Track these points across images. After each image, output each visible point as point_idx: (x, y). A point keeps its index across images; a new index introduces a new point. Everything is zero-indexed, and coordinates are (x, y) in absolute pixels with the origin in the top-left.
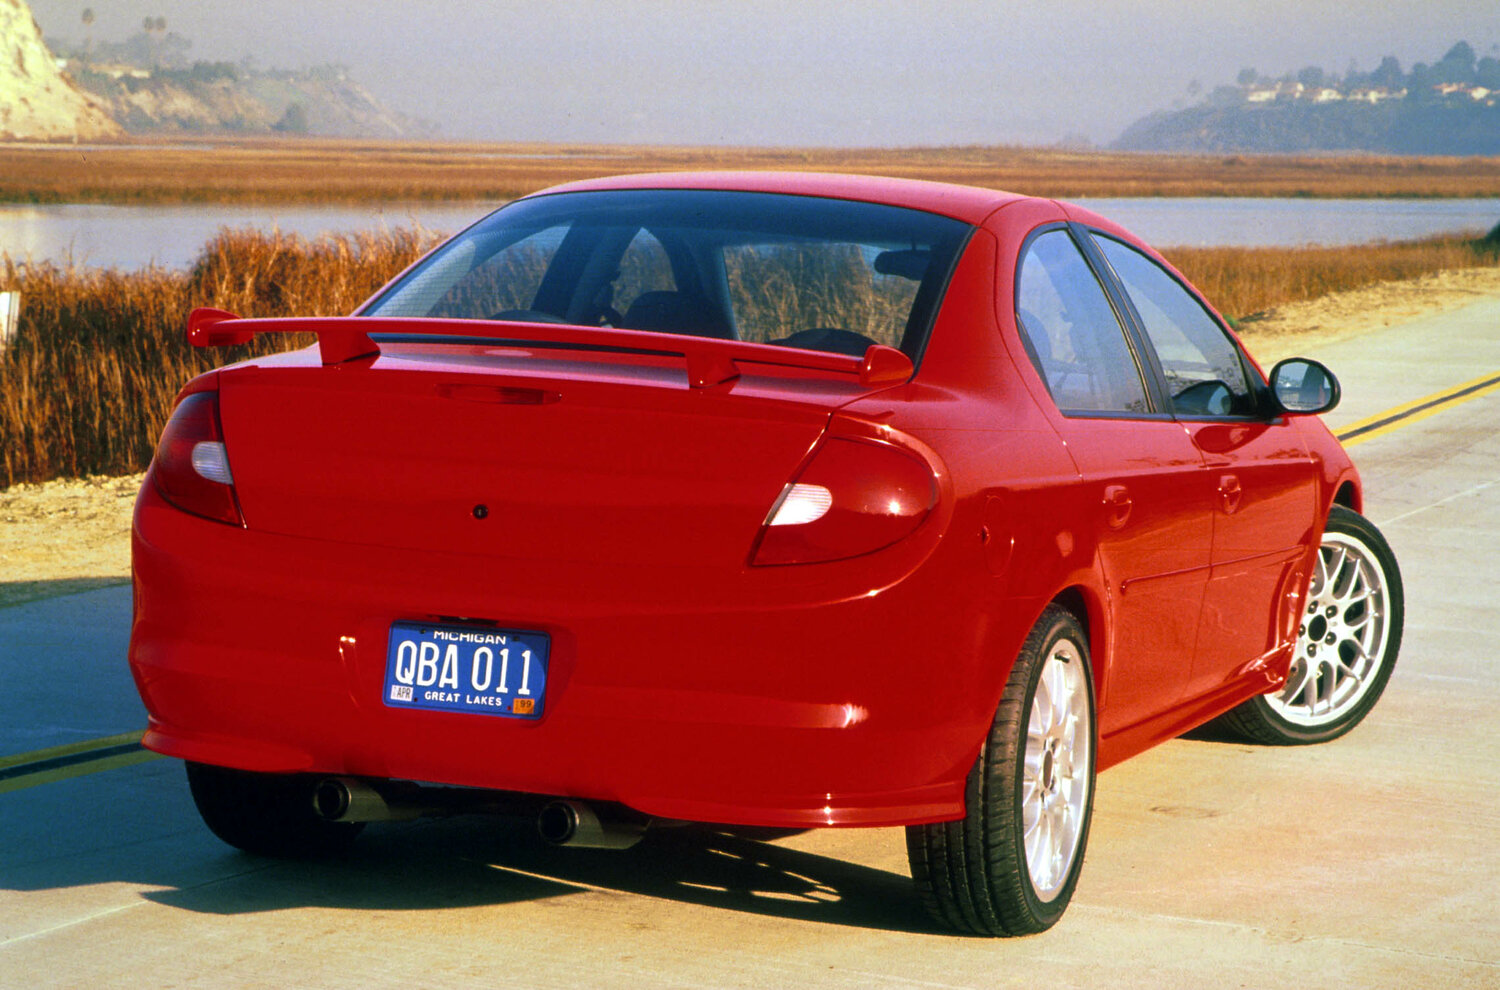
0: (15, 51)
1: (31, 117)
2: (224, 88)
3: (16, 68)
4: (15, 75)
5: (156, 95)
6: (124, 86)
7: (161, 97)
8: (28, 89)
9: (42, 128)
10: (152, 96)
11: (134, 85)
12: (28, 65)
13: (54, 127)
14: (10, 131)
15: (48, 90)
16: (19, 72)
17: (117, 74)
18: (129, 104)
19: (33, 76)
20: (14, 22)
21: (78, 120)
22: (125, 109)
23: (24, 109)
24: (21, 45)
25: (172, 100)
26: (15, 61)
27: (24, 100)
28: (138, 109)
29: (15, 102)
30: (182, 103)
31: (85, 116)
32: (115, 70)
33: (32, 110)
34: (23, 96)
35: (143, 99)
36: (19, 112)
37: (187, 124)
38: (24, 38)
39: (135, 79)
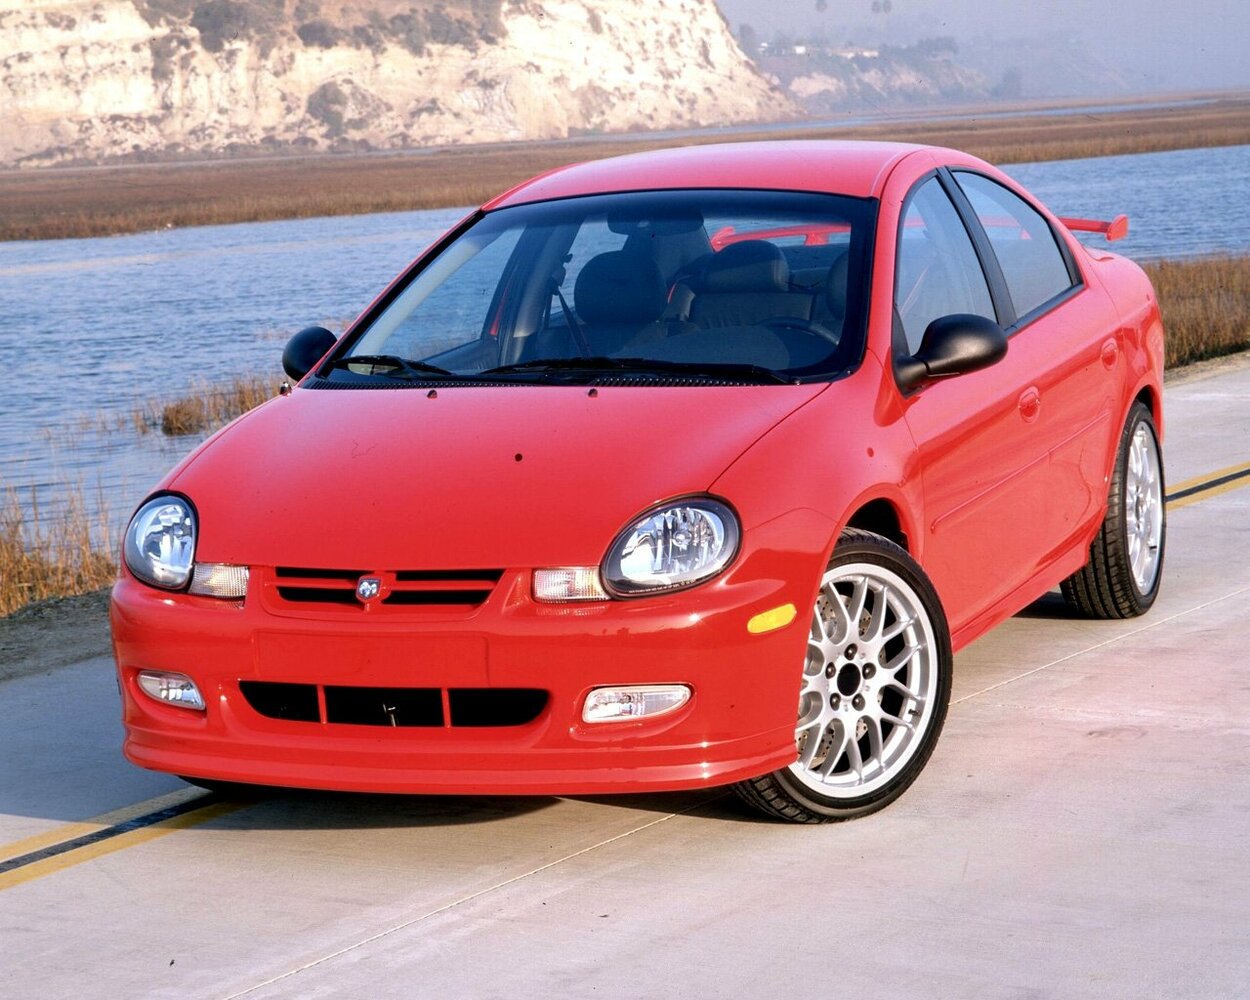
0: (700, 44)
1: (714, 105)
2: (946, 61)
3: (701, 60)
4: (700, 66)
5: (883, 72)
6: (855, 66)
7: (888, 74)
8: (712, 79)
9: (724, 114)
10: (880, 74)
11: (864, 64)
12: (712, 57)
13: (737, 113)
14: (695, 119)
15: (731, 78)
16: (705, 64)
17: (850, 55)
18: (859, 81)
19: (716, 65)
20: (699, 17)
21: (759, 104)
22: (857, 86)
23: (709, 98)
24: (706, 39)
25: (899, 75)
26: (700, 54)
27: (708, 90)
28: (869, 86)
29: (699, 90)
30: (907, 78)
31: (766, 99)
32: (849, 52)
33: (716, 99)
34: (707, 86)
35: (871, 77)
36: (704, 100)
37: (911, 96)
38: (708, 32)
39: (865, 58)
